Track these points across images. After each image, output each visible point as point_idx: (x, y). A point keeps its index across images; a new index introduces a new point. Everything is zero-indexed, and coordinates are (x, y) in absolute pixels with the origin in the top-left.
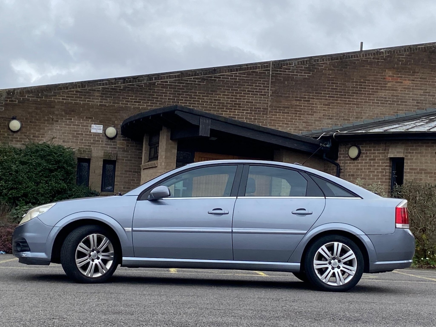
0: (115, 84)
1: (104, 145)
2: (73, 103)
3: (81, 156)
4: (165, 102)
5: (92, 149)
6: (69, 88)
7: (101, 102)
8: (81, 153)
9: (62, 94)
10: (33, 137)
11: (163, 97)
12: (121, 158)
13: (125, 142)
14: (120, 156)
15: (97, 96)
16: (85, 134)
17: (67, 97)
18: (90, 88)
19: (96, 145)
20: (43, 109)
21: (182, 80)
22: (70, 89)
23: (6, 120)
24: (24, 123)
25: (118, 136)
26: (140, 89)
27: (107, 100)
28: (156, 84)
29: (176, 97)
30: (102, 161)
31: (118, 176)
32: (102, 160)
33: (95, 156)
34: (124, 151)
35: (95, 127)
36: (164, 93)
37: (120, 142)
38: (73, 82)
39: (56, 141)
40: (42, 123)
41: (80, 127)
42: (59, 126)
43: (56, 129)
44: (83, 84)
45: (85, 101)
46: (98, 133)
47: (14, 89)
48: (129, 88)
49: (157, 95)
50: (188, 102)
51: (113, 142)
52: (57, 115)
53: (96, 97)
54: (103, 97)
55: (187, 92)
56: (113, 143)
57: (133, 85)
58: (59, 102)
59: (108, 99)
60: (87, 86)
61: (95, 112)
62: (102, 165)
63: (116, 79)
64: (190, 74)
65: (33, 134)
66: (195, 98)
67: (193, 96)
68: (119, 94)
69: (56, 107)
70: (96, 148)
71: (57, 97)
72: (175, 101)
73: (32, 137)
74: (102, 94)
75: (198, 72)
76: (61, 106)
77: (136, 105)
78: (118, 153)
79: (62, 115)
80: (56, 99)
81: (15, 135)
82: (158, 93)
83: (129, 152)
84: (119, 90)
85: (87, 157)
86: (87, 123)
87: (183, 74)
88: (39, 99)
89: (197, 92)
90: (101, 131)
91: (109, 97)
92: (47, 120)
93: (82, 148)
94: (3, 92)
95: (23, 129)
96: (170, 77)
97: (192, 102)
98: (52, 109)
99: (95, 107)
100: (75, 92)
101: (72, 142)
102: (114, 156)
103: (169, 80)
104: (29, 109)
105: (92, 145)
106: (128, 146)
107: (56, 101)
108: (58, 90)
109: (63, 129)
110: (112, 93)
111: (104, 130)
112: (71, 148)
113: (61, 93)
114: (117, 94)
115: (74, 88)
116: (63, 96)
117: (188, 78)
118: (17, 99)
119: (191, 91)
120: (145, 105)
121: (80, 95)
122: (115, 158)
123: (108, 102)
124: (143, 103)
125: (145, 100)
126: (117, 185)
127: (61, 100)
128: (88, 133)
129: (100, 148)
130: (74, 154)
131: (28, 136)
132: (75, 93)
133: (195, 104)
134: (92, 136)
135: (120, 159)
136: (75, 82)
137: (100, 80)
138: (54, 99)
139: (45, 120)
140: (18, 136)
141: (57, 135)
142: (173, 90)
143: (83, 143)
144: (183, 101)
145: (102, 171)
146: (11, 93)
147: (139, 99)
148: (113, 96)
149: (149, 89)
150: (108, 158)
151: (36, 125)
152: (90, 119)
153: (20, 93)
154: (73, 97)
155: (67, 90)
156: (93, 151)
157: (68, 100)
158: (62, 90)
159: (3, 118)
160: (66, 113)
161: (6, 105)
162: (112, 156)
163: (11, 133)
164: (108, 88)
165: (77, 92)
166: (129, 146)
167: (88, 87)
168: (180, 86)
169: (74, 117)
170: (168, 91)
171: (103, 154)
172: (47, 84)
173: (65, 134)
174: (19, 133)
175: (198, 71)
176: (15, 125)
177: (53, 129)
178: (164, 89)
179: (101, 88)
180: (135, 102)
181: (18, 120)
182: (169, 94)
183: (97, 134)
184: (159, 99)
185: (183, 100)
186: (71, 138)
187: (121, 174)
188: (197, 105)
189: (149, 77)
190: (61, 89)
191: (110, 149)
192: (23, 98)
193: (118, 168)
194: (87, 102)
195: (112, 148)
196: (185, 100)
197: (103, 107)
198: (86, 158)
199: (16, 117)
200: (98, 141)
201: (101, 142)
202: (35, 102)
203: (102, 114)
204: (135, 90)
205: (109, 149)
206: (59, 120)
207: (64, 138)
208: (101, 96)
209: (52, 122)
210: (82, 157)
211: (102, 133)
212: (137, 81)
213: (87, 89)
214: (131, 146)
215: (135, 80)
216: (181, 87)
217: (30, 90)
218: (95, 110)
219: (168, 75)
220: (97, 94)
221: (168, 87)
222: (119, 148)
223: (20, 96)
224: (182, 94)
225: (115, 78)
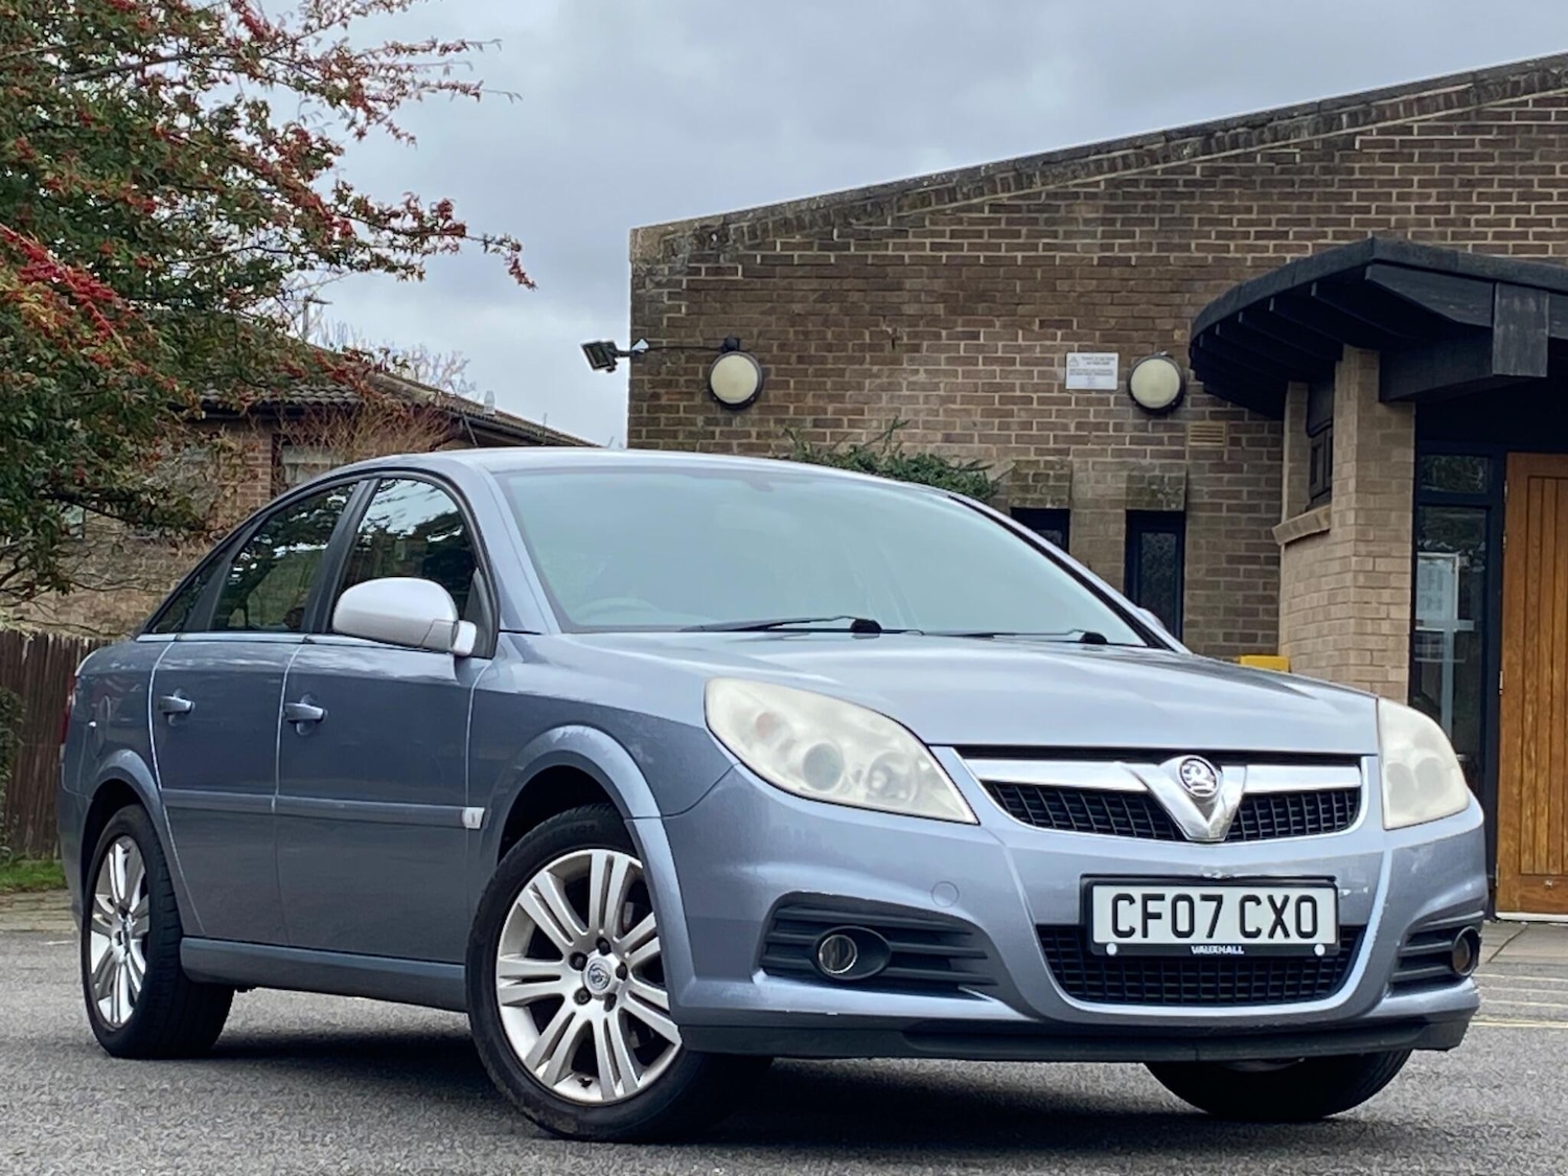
0: (1166, 159)
1: (1127, 446)
2: (982, 261)
3: (1025, 500)
4: (1402, 225)
5: (1076, 466)
6: (959, 196)
7: (1104, 248)
8: (1026, 489)
9: (933, 223)
10: (815, 426)
11: (1394, 203)
12: (1206, 499)
13: (1223, 424)
14: (1202, 492)
15: (1087, 222)
16: (1041, 401)
17: (953, 234)
18: (1051, 187)
19: (1089, 446)
20: (855, 297)
21: (1479, 114)
22: (967, 197)
23: (698, 360)
24: (772, 367)
25: (1188, 399)
26: (1282, 172)
27: (1134, 237)
28: (1357, 146)
29: (1453, 196)
30: (1124, 518)
31: (1198, 584)
32: (1122, 511)
33: (1089, 496)
34: (1220, 467)
35: (1083, 365)
36: (1394, 183)
37: (1202, 428)
38: (978, 168)
39: (911, 437)
40: (851, 360)
41: (1018, 367)
42: (922, 369)
43: (912, 386)
44: (1021, 171)
45: (1035, 247)
46: (1098, 391)
47: (725, 216)
48: (1228, 171)
49: (1361, 197)
50: (1514, 217)
51: (1170, 428)
52: (913, 321)
53: (1082, 228)
54: (1112, 222)
55: (1510, 171)
56: (1165, 431)
57: (1250, 157)
58: (919, 261)
59: (1137, 229)
60: (1037, 179)
61: (1081, 295)
62: (1123, 538)
63: (1167, 136)
64: (1517, 83)
65: (814, 410)
66: (1549, 197)
67: (1536, 189)
68: (1185, 202)
69: (908, 284)
70: (1091, 460)
71: (911, 240)
72: (1452, 215)
73: (808, 427)
74: (1107, 209)
75: (1555, 71)
76: (928, 278)
77: (1266, 250)
78: (1191, 476)
79: (934, 320)
80: (907, 250)
81: (737, 421)
82: (1369, 183)
83: (1241, 471)
84: (1187, 183)
85: (1053, 502)
86: (1045, 349)
87: (1482, 85)
88: (832, 254)
89: (1558, 166)
90: (1110, 382)
91: (1141, 222)
92: (872, 348)
93: (1028, 462)
94: (680, 234)
95: (772, 394)
96: (1423, 105)
97: (1533, 215)
98: (893, 297)
99: (1077, 273)
100: (987, 209)
101: (983, 439)
102: (1176, 494)
103: (1415, 121)
104: (792, 302)
105: (1073, 447)
106: (1235, 442)
107: (907, 261)
108: (913, 206)
109: (943, 381)
110: (1152, 202)
111: (1126, 377)
112: (981, 466)
113: (927, 223)
114: (1178, 204)
115: (983, 194)
116: (933, 234)
117: (1511, 105)
118: (739, 259)
119: (1528, 163)
120: (1309, 244)
121: (1009, 222)
122: (1178, 504)
123: (1137, 245)
124: (1297, 236)
125: (1307, 223)
126: (1193, 624)
127: (928, 252)
128: (1055, 394)
129: (1109, 459)
130: (994, 493)
131: (793, 423)
132: (986, 214)
133: (1548, 223)
134: (1073, 406)
135: (1202, 507)
136: (987, 166)
137: (1098, 149)
138: (896, 247)
139: (862, 348)
140: (753, 425)
141: (917, 412)
142: (1437, 165)
143: (1031, 439)
144: (1491, 216)
145: (1123, 565)
146: (714, 237)
147: (1280, 222)
148: (1157, 217)
149: (1326, 170)
150: (1149, 503)
151: (825, 374)
152: (1059, 328)
153: (753, 234)
154: (980, 234)
155: (955, 205)
156: (1078, 476)
157: (960, 247)
158: (930, 205)
159: (682, 349)
160: (952, 311)
161: (693, 289)
162: (1166, 494)
163: (721, 415)
164: (1134, 182)
165: (995, 208)
166: (1244, 443)
167: (1043, 184)
168: (1471, 144)
169: (990, 324)
170: (1416, 171)
171: (1124, 485)
172: (864, 185)
173: (954, 402)
174: (754, 413)
175: (1556, 66)
176: (736, 376)
177: (900, 384)
178: (1397, 166)
179: (1102, 185)
180: (1259, 236)
181: (746, 352)
182: (1422, 184)
183: (1094, 395)
184: (1373, 216)
185: (1487, 210)
186: (978, 419)
187: (1210, 572)
188: (1558, 230)
189: (1325, 114)
190: (924, 200)
191: (1156, 462)
192: (763, 257)
193: (1196, 545)
194: (1041, 253)
195: (1165, 455)
196: (1499, 210)
197: (1116, 271)
198: (1049, 506)
199: (738, 340)
200: (1098, 427)
201: (1111, 433)
202: (818, 269)
203: (1112, 304)
204: (1258, 178)
205: (1149, 462)
206: (925, 344)
207: (946, 425)
208: (1104, 222)
209: (889, 351)
210: (1028, 505)
211: (1115, 387)
212: (1267, 135)
213: (1040, 193)
214: (1252, 442)
215: (1257, 132)
216: (1478, 148)
217: (789, 215)
218: (1078, 289)
219: (1413, 97)
220: (1084, 211)
221: (1417, 152)
222: (1197, 454)
223: (752, 247)
224: (1480, 183)
225: (1165, 133)
